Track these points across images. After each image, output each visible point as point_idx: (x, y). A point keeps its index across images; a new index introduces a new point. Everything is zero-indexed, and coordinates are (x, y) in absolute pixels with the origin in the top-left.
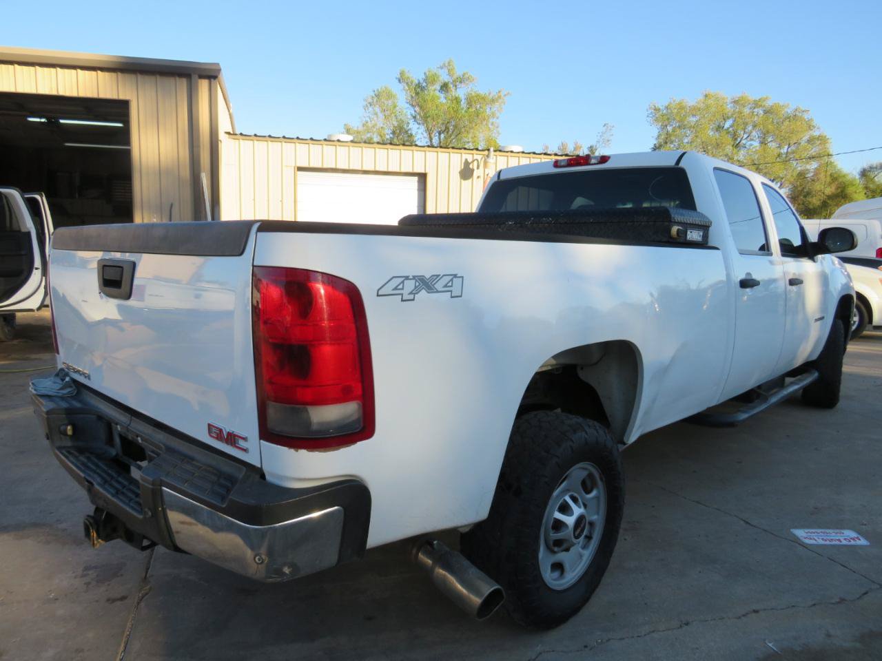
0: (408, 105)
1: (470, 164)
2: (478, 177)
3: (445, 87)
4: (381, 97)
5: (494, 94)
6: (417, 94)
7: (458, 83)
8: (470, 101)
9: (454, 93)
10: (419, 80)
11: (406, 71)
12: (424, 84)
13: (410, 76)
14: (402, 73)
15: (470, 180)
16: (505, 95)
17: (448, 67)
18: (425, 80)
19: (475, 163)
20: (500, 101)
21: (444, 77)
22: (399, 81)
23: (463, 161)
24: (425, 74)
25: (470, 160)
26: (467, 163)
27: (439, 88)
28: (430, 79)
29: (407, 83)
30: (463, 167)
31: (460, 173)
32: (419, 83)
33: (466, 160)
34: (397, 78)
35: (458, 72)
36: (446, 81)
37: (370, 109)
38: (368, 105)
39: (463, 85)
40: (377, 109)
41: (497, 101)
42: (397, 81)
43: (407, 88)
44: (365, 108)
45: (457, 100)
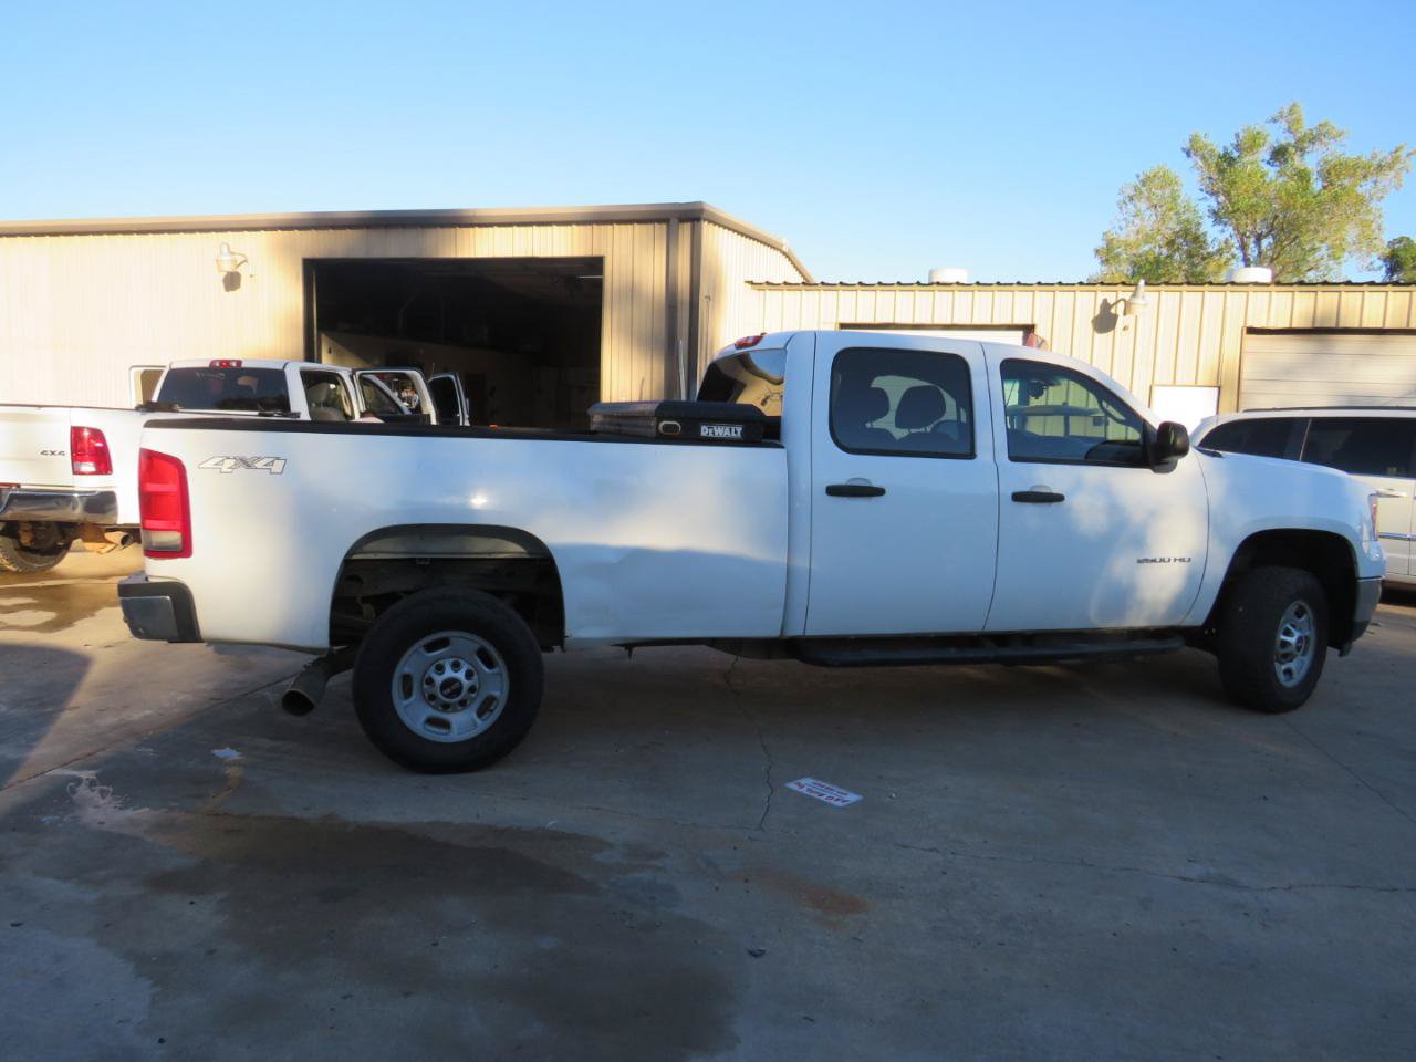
0: (1204, 195)
1: (1111, 306)
2: (1125, 329)
3: (1279, 154)
4: (1153, 187)
5: (1384, 154)
6: (1221, 171)
7: (1306, 145)
8: (1330, 173)
9: (1297, 161)
10: (1225, 148)
11: (1202, 134)
12: (1235, 154)
13: (1208, 141)
14: (1193, 140)
15: (1111, 333)
16: (1409, 155)
17: (1290, 117)
18: (1238, 147)
19: (1121, 305)
20: (1398, 166)
21: (1277, 135)
22: (1188, 154)
23: (1100, 302)
24: (1237, 136)
25: (1111, 301)
26: (1106, 306)
27: (1267, 157)
28: (1248, 144)
29: (1203, 158)
30: (1097, 313)
31: (1093, 321)
32: (1226, 153)
33: (1105, 301)
34: (1183, 150)
35: (1308, 124)
36: (1283, 142)
37: (1130, 206)
38: (1127, 201)
39: (1318, 145)
40: (1143, 205)
41: (1391, 166)
42: (1185, 155)
43: (1201, 163)
44: (1121, 205)
45: (1303, 176)
